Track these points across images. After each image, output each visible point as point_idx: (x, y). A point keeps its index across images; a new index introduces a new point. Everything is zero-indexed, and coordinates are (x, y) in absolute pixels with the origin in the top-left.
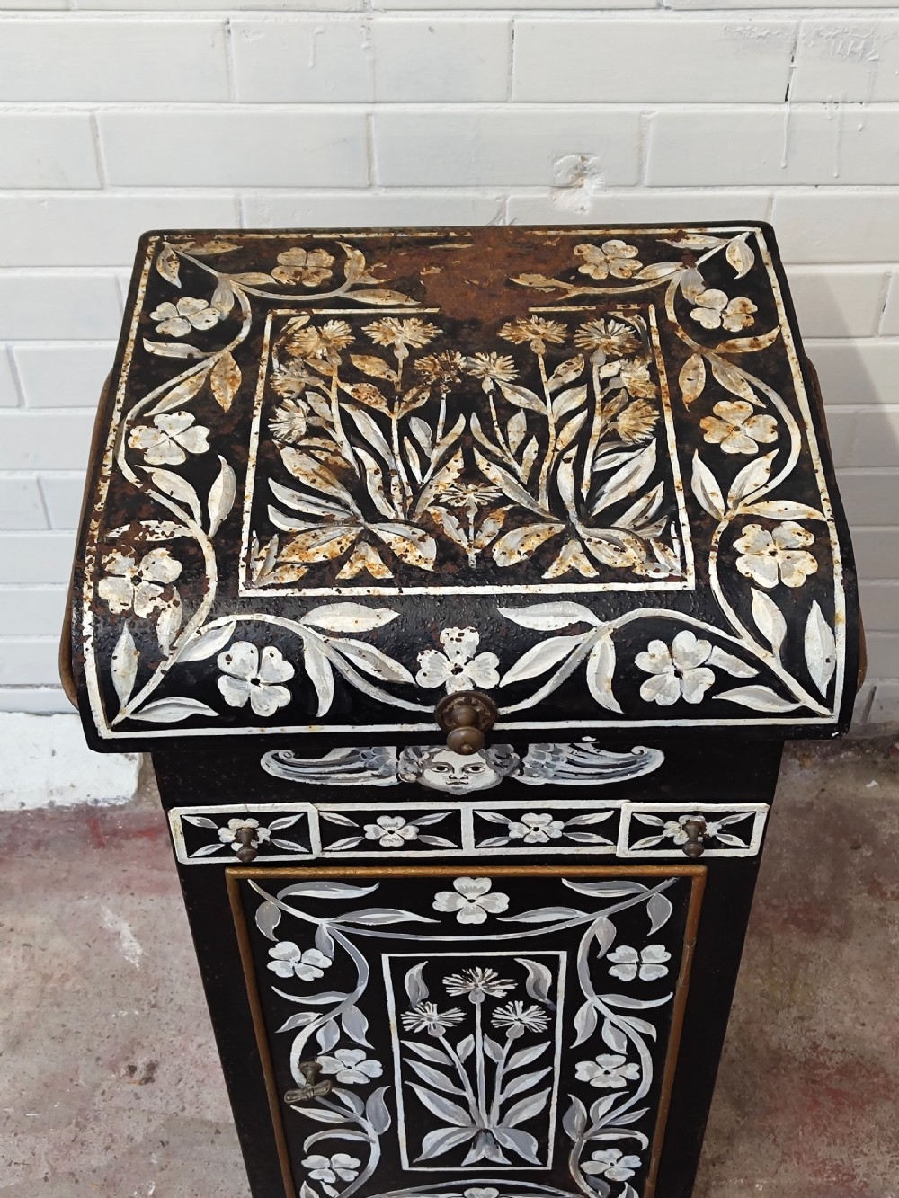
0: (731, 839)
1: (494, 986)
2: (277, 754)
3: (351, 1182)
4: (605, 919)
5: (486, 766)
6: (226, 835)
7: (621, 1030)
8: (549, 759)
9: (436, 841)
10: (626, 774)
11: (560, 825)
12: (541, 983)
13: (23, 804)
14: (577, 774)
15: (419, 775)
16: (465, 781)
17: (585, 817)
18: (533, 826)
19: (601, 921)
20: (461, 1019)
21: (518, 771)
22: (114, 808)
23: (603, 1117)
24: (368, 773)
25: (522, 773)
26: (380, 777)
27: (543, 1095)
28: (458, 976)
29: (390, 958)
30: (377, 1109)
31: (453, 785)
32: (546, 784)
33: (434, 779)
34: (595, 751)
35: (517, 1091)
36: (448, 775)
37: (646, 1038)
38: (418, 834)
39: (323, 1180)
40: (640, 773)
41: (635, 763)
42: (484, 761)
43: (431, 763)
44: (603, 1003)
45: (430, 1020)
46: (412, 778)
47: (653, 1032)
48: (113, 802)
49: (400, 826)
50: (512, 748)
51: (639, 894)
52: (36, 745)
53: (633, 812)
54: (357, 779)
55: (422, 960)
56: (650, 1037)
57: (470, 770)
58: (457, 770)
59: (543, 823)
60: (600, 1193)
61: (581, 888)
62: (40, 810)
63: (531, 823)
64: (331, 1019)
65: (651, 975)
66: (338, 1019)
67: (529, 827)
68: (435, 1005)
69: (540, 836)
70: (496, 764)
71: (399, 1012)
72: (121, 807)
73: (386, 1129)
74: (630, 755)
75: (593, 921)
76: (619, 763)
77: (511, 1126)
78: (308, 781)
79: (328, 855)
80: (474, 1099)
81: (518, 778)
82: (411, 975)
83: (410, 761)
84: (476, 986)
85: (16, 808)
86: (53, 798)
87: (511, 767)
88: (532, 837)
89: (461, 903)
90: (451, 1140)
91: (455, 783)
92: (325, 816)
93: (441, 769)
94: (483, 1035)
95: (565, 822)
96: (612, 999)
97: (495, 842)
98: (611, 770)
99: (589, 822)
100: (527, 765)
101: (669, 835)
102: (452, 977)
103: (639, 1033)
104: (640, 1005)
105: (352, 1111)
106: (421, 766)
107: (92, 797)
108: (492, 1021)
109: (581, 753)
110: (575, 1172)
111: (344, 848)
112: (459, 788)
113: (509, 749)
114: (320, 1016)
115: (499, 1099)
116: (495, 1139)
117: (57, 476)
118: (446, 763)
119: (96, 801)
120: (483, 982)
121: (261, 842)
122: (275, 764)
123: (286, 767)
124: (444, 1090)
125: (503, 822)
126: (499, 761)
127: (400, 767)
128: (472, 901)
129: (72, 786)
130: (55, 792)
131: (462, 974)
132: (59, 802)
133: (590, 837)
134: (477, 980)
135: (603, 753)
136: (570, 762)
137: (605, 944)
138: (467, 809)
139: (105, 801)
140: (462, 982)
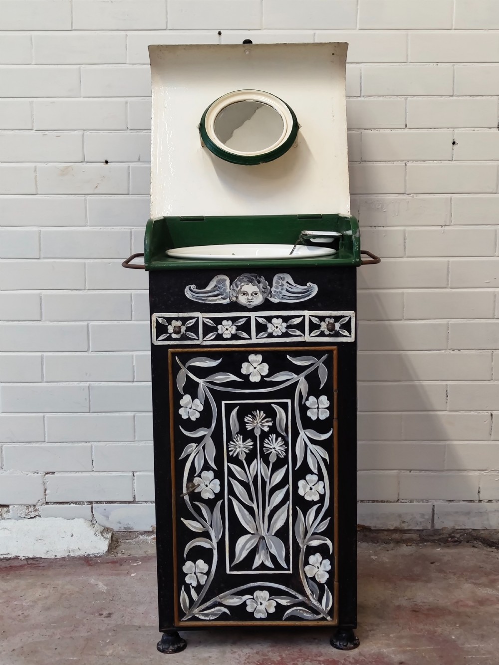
0: (344, 332)
1: (264, 423)
2: (190, 287)
3: (204, 585)
4: (304, 379)
5: (259, 293)
6: (170, 329)
7: (315, 456)
8: (280, 290)
9: (242, 334)
10: (305, 297)
11: (285, 325)
12: (282, 421)
13: (56, 556)
14: (289, 297)
15: (237, 297)
16: (252, 301)
17: (293, 320)
18: (276, 325)
19: (302, 380)
20: (251, 447)
21: (270, 295)
22: (96, 557)
23: (312, 525)
24: (220, 297)
25: (271, 297)
26: (224, 299)
27: (285, 507)
28: (250, 416)
29: (225, 404)
30: (217, 519)
31: (248, 303)
32: (280, 302)
33: (243, 300)
34: (295, 285)
35: (275, 504)
36: (246, 297)
37: (324, 460)
38: (236, 330)
39: (191, 584)
40: (311, 297)
41: (308, 291)
42: (258, 290)
43: (241, 291)
44: (306, 435)
45: (240, 447)
46: (234, 299)
47: (327, 458)
48: (97, 555)
49: (230, 325)
50: (268, 283)
51: (314, 363)
52: (65, 532)
53: (310, 316)
54: (216, 300)
55: (236, 405)
56: (326, 460)
57: (254, 295)
58: (250, 295)
59: (279, 324)
60: (314, 596)
61: (294, 361)
62: (64, 558)
63: (275, 323)
64: (201, 448)
65: (323, 416)
66: (204, 448)
67: (274, 326)
68: (242, 436)
69: (278, 331)
70: (263, 292)
71: (228, 442)
72: (100, 557)
73: (220, 537)
74: (306, 287)
75: (299, 380)
76: (303, 291)
77: (273, 534)
78: (200, 301)
79: (205, 343)
80: (257, 510)
81: (270, 299)
82: (233, 415)
83: (234, 290)
84: (257, 423)
85: (53, 557)
86: (69, 554)
87: (267, 293)
88: (276, 332)
89: (251, 369)
90: (248, 546)
91: (249, 302)
92: (205, 320)
93: (244, 294)
94: (260, 459)
95: (287, 323)
96: (309, 432)
97: (263, 335)
98: (300, 295)
99: (295, 323)
100: (273, 292)
101: (323, 330)
102: (248, 416)
103: (321, 457)
104: (320, 437)
105: (206, 522)
106: (238, 293)
107: (87, 553)
108: (264, 449)
109: (290, 286)
110: (303, 576)
111: (210, 339)
112: (250, 305)
113: (266, 284)
114: (197, 446)
115: (268, 510)
116: (267, 546)
117: (96, 384)
118: (246, 291)
119: (89, 555)
120: (260, 420)
121: (182, 334)
122: (189, 292)
123: (193, 294)
124: (244, 502)
125: (265, 323)
126: (263, 290)
127: (231, 293)
128: (255, 368)
129: (79, 549)
130: (71, 551)
131: (252, 415)
132: (72, 555)
133: (295, 332)
134: (258, 418)
135: (298, 286)
136: (287, 291)
137: (305, 395)
138: (253, 315)
139: (92, 554)
140: (251, 420)
